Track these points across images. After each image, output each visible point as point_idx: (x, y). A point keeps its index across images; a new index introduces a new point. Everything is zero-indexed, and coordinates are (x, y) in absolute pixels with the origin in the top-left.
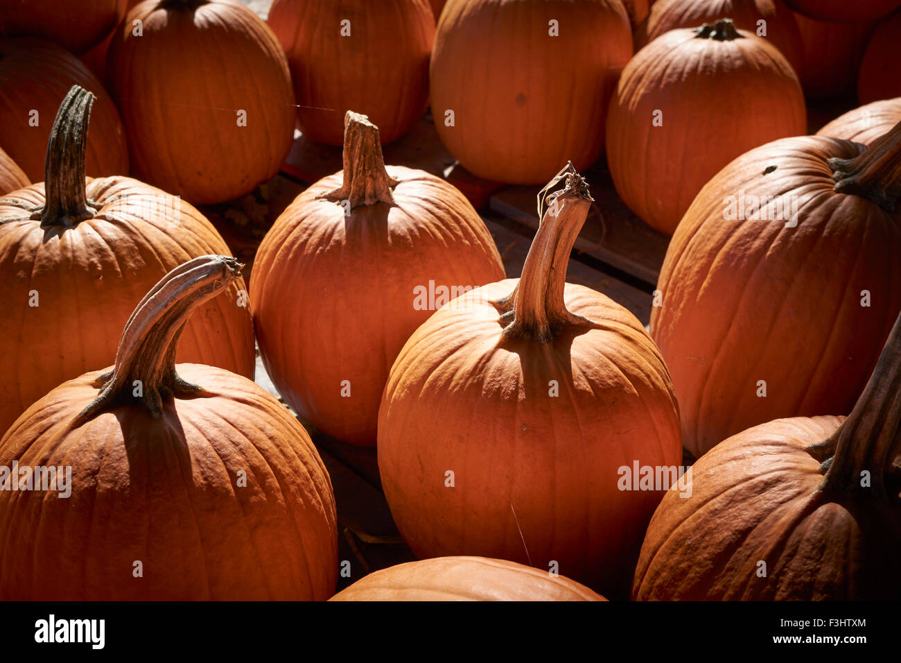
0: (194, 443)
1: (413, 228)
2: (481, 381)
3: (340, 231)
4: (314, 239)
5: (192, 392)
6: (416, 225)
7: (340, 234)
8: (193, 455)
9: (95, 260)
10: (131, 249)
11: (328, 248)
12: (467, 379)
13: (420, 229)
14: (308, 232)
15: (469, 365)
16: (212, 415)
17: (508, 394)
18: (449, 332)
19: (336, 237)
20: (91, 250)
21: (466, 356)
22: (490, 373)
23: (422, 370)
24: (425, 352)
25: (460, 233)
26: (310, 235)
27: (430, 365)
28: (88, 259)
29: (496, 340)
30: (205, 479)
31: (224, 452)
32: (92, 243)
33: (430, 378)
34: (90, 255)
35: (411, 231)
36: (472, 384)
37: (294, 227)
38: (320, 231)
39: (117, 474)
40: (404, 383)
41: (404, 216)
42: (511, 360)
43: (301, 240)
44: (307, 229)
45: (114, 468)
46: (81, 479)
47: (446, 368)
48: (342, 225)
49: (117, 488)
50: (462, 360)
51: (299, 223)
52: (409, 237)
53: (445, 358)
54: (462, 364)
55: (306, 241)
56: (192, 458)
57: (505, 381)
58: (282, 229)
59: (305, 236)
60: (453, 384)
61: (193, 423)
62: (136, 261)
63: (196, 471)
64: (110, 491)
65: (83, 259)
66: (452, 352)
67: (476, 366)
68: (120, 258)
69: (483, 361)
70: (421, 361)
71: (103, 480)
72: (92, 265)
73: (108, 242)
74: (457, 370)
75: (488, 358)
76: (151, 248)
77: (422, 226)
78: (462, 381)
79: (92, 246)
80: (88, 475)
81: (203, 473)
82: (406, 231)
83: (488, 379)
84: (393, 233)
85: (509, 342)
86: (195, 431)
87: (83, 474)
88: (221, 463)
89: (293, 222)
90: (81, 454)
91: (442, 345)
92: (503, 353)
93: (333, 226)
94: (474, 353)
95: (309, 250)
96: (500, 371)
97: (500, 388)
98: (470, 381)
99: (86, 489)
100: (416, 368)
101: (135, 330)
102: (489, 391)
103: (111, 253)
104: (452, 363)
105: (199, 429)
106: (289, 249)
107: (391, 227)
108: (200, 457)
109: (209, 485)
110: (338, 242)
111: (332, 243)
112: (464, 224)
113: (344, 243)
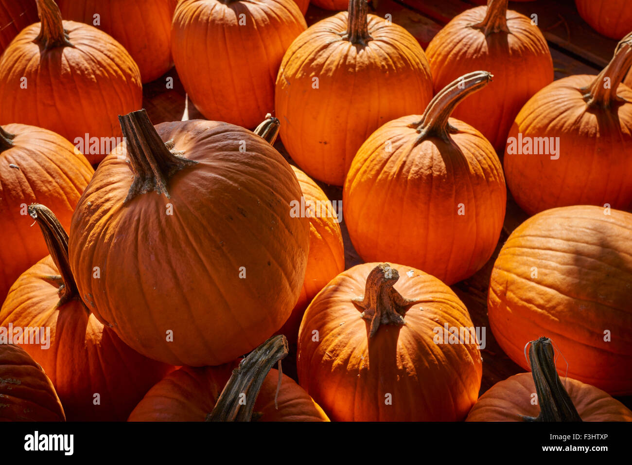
0: (467, 155)
1: (521, 46)
2: (578, 128)
3: (485, 47)
4: (471, 50)
5: (455, 131)
6: (522, 44)
7: (485, 48)
8: (469, 160)
9: (384, 63)
10: (398, 57)
11: (479, 55)
12: (571, 127)
13: (525, 47)
14: (467, 46)
15: (572, 120)
16: (469, 142)
17: (591, 134)
18: (558, 103)
19: (483, 50)
20: (381, 58)
21: (570, 115)
22: (583, 124)
23: (546, 121)
24: (547, 112)
25: (541, 48)
26: (468, 48)
27: (550, 119)
28: (381, 63)
29: (584, 108)
30: (475, 171)
31: (478, 159)
32: (381, 54)
33: (551, 125)
34: (381, 61)
35: (520, 47)
36: (574, 129)
37: (458, 43)
38: (474, 46)
39: (441, 168)
40: (535, 126)
41: (516, 39)
42: (592, 118)
43: (463, 51)
44: (466, 45)
45: (439, 166)
46: (426, 170)
47: (559, 121)
48: (485, 44)
49: (442, 174)
50: (568, 117)
51: (460, 41)
52: (520, 51)
53: (558, 116)
54: (568, 119)
55: (466, 52)
56: (468, 162)
57: (590, 128)
58: (449, 44)
59: (465, 49)
60: (564, 128)
61: (463, 146)
62: (401, 64)
63: (471, 167)
64: (439, 175)
65: (379, 64)
66: (562, 113)
67: (576, 121)
68: (394, 63)
69: (579, 118)
70: (545, 117)
71: (435, 170)
72: (383, 66)
73: (388, 54)
74: (565, 122)
75: (581, 117)
76: (406, 57)
77: (526, 45)
78: (569, 128)
79: (381, 56)
80: (428, 168)
81: (473, 168)
82: (518, 47)
83: (582, 127)
84: (512, 49)
85: (590, 109)
86: (466, 150)
87: (426, 168)
88: (478, 164)
89: (456, 40)
90: (422, 159)
91: (556, 110)
92: (588, 115)
93: (481, 44)
94: (573, 114)
95: (468, 56)
96: (587, 123)
97: (588, 132)
98: (573, 127)
99: (429, 174)
100: (542, 120)
101: (440, 104)
102: (582, 132)
103: (390, 60)
104: (562, 118)
105: (467, 148)
106: (456, 54)
107: (510, 45)
108: (471, 161)
109: (476, 173)
110: (484, 53)
111: (481, 53)
112: (542, 43)
113: (487, 53)
